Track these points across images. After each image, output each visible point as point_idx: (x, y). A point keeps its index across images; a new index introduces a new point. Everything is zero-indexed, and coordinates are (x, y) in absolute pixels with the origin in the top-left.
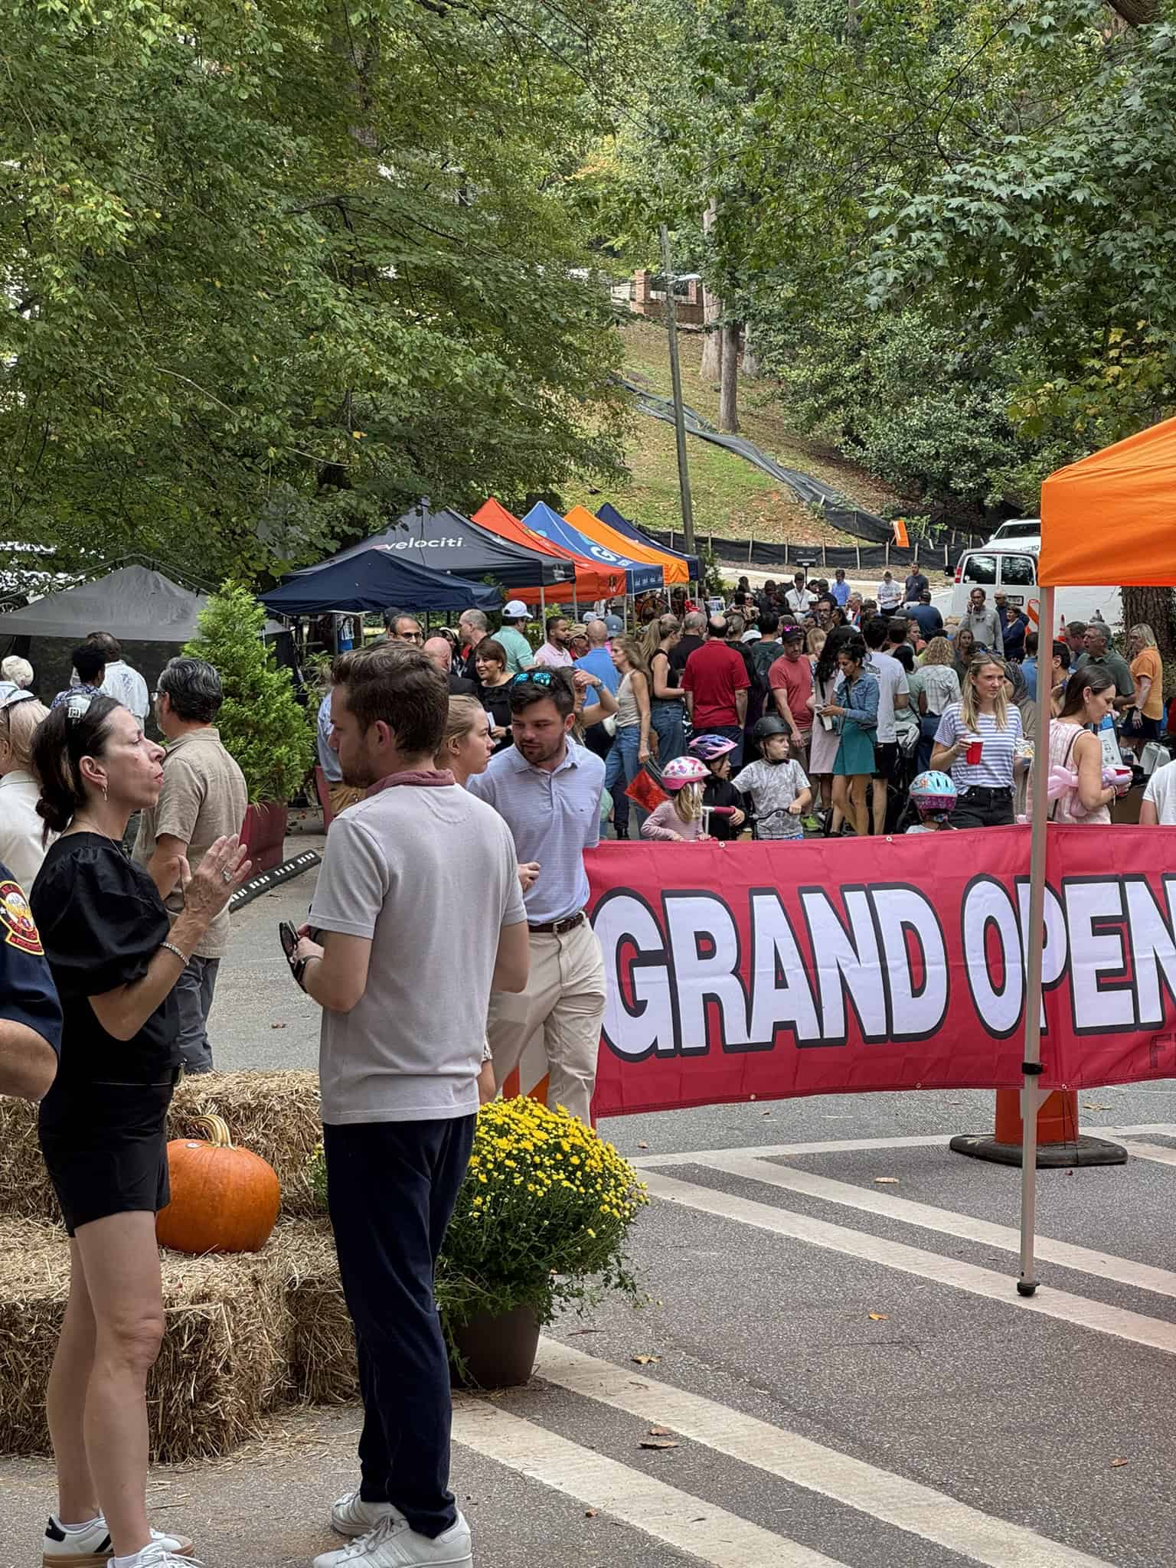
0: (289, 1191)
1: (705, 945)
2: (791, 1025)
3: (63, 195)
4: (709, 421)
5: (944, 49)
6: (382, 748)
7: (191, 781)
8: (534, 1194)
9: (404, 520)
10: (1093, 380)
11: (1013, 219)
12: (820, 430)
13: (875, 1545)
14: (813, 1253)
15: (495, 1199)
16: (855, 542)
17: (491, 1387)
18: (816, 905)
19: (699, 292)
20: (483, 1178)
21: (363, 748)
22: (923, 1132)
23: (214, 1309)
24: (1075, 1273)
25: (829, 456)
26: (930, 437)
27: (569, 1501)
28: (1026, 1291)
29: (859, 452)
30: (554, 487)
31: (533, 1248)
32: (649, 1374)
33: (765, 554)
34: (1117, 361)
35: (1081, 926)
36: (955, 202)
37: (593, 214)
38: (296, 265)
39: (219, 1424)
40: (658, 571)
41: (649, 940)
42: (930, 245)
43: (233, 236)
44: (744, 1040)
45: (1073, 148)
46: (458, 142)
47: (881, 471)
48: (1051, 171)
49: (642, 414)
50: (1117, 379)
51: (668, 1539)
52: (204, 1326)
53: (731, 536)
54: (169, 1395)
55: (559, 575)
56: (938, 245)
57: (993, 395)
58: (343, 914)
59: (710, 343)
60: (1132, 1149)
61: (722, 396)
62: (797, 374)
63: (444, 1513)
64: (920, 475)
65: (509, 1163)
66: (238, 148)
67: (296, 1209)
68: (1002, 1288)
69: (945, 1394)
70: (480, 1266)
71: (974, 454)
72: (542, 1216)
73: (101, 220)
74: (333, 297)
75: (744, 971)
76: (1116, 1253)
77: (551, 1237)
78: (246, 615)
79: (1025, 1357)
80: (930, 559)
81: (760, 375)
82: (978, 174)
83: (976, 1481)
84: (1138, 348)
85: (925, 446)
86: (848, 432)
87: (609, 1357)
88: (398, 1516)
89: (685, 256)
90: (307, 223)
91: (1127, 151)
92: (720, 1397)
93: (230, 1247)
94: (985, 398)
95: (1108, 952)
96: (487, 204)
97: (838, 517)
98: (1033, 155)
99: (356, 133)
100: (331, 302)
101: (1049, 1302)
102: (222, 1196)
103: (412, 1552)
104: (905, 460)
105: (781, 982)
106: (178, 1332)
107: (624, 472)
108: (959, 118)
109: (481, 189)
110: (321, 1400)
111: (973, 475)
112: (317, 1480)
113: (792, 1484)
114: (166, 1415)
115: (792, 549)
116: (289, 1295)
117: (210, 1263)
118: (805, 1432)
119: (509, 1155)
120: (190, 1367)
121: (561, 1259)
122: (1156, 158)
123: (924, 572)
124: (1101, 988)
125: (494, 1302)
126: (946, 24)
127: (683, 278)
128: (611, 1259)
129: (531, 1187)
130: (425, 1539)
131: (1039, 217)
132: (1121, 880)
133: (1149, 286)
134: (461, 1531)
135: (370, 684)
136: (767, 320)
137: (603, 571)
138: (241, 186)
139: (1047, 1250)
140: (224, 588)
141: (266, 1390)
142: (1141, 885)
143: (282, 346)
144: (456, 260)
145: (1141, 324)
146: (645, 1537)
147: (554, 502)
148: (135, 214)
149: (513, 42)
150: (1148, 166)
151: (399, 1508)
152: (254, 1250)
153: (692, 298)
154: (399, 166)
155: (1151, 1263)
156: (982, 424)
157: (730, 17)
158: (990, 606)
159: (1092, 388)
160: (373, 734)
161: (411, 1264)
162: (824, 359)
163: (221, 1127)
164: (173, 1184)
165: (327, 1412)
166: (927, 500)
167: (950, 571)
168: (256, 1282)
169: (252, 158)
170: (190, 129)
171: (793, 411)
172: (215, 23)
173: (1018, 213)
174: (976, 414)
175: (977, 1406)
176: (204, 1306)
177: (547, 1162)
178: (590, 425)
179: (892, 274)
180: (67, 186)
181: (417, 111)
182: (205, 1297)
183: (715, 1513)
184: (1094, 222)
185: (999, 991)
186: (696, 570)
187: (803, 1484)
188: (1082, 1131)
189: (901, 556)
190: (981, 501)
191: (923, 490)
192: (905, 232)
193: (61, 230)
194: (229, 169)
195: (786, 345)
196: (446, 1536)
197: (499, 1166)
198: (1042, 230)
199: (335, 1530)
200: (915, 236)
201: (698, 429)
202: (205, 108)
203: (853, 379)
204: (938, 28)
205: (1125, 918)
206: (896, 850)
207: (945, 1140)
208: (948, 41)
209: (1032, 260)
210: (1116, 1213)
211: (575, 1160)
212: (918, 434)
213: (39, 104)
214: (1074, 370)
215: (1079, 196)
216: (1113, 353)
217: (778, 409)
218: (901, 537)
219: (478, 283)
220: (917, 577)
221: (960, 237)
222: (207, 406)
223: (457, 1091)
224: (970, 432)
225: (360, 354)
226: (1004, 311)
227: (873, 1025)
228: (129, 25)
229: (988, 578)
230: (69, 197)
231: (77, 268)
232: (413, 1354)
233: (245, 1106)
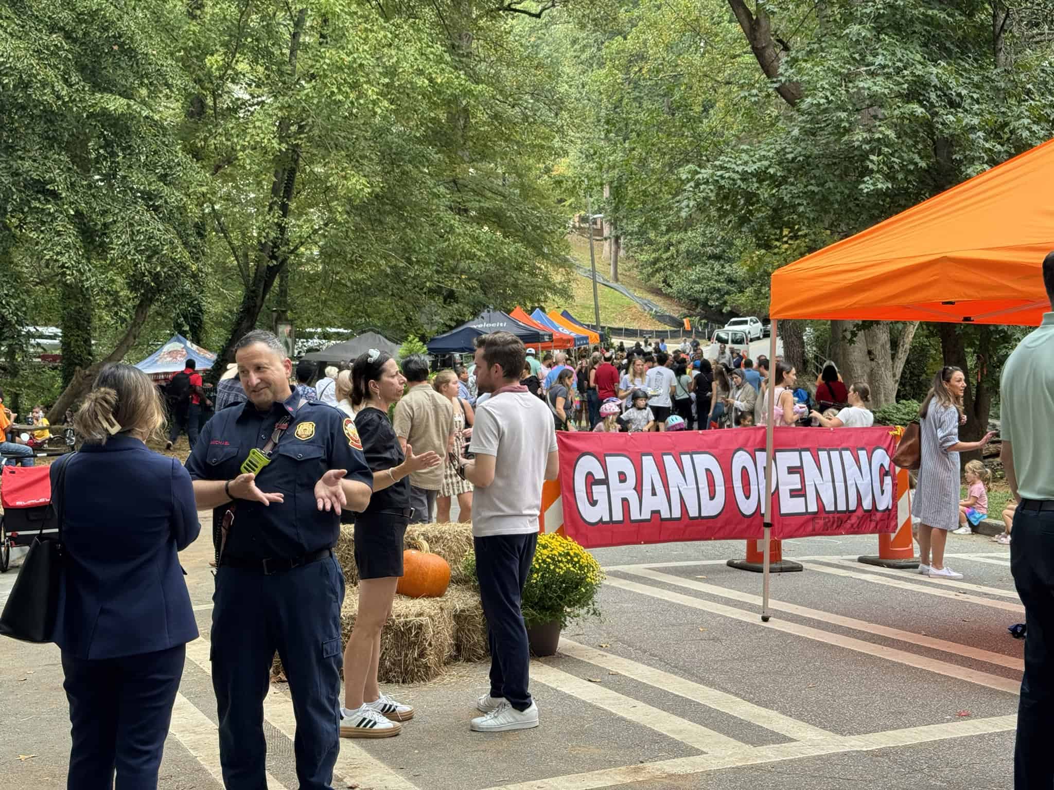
0: (453, 573)
1: (622, 477)
2: (658, 512)
3: (342, 177)
4: (606, 277)
5: (705, 121)
6: (497, 375)
7: (405, 410)
8: (559, 573)
9: (483, 314)
10: (776, 250)
11: (743, 180)
12: (653, 281)
13: (710, 717)
14: (672, 604)
15: (542, 575)
16: (668, 328)
17: (540, 656)
18: (669, 460)
19: (602, 223)
20: (537, 566)
21: (489, 375)
22: (714, 559)
23: (425, 620)
24: (785, 613)
25: (657, 292)
26: (699, 283)
27: (577, 700)
28: (765, 619)
29: (669, 290)
30: (543, 304)
31: (558, 596)
32: (607, 651)
33: (630, 333)
34: (786, 242)
35: (783, 471)
36: (719, 173)
37: (561, 187)
38: (438, 206)
39: (427, 668)
40: (587, 338)
41: (599, 475)
42: (709, 191)
43: (412, 194)
44: (638, 517)
45: (769, 151)
46: (502, 159)
47: (679, 298)
48: (760, 160)
49: (578, 274)
50: (786, 249)
51: (621, 714)
52: (420, 627)
53: (616, 326)
54: (406, 655)
55: (546, 338)
56: (712, 191)
57: (727, 265)
58: (483, 446)
59: (606, 244)
60: (805, 565)
61: (612, 267)
62: (644, 257)
63: (527, 701)
64: (696, 300)
65: (549, 560)
66: (414, 158)
67: (459, 581)
68: (757, 619)
69: (734, 659)
70: (536, 604)
71: (719, 290)
72: (563, 582)
73: (358, 187)
74: (455, 221)
75: (639, 488)
76: (802, 605)
77: (566, 591)
78: (419, 350)
79: (768, 645)
80: (700, 335)
81: (628, 258)
82: (729, 161)
83: (751, 693)
84: (796, 237)
85: (698, 287)
86: (665, 281)
87: (588, 644)
88: (507, 702)
89: (596, 208)
90: (442, 189)
91: (792, 152)
92: (637, 660)
93: (430, 596)
94: (723, 267)
95: (794, 481)
96: (514, 185)
97: (661, 318)
98: (752, 153)
99: (460, 153)
100: (452, 222)
101: (775, 624)
102: (427, 573)
103: (514, 717)
104: (689, 293)
105: (654, 493)
106: (410, 629)
107: (572, 297)
108: (715, 145)
109: (512, 178)
110: (468, 660)
111: (718, 299)
112: (470, 690)
113: (672, 694)
114: (405, 663)
115: (641, 331)
116: (455, 616)
117: (422, 601)
118: (676, 674)
119: (548, 557)
120: (415, 644)
121: (570, 601)
122: (804, 155)
123: (698, 340)
124: (792, 496)
125: (541, 619)
126: (706, 110)
127: (595, 216)
128: (590, 602)
129: (557, 570)
130: (518, 712)
131: (754, 180)
132: (800, 451)
133: (801, 209)
134: (533, 709)
135: (494, 348)
136: (631, 234)
137: (564, 338)
138: (414, 172)
139: (773, 604)
140: (410, 339)
141: (446, 654)
142: (808, 453)
143: (431, 242)
144: (504, 205)
145: (796, 227)
146: (612, 714)
147: (542, 309)
148: (372, 185)
149: (526, 118)
150: (801, 158)
151: (508, 699)
152: (440, 595)
153: (599, 226)
154: (476, 169)
155: (817, 609)
156: (722, 278)
157: (615, 108)
158: (727, 351)
159: (775, 254)
160: (493, 370)
161: (511, 595)
162: (654, 251)
163: (426, 545)
164: (406, 568)
165: (470, 666)
166: (698, 310)
167: (709, 339)
168: (442, 609)
169: (420, 162)
170: (394, 150)
171: (641, 272)
172: (406, 105)
173: (745, 177)
174: (719, 274)
175: (747, 663)
176: (421, 618)
177: (564, 560)
178: (557, 278)
179: (692, 203)
180: (344, 173)
181: (485, 145)
182: (421, 615)
183: (640, 704)
184: (778, 182)
185: (748, 497)
186: (603, 338)
187: (677, 693)
188: (783, 558)
189: (687, 333)
190: (721, 310)
191: (697, 306)
192: (697, 185)
193: (341, 192)
194: (410, 166)
195: (639, 245)
196: (527, 711)
197: (544, 561)
198: (756, 185)
199: (478, 710)
200: (702, 187)
201: (601, 280)
202: (401, 142)
203: (667, 259)
204: (703, 111)
205: (801, 467)
206: (705, 438)
207: (725, 562)
208: (707, 118)
209: (751, 198)
210: (800, 590)
211: (576, 559)
212: (695, 282)
213: (332, 139)
214: (768, 246)
215: (771, 171)
216: (785, 239)
217: (635, 272)
218: (687, 326)
219: (513, 215)
220: (695, 341)
221: (721, 188)
222: (401, 265)
223: (531, 522)
224: (716, 281)
225: (465, 244)
226: (739, 219)
227: (693, 512)
228: (371, 106)
229: (726, 342)
230: (345, 178)
231: (348, 208)
232: (513, 633)
233: (435, 537)
